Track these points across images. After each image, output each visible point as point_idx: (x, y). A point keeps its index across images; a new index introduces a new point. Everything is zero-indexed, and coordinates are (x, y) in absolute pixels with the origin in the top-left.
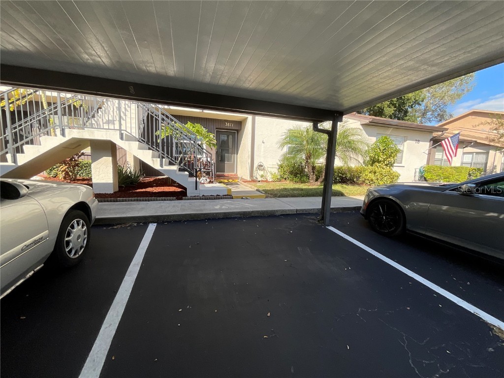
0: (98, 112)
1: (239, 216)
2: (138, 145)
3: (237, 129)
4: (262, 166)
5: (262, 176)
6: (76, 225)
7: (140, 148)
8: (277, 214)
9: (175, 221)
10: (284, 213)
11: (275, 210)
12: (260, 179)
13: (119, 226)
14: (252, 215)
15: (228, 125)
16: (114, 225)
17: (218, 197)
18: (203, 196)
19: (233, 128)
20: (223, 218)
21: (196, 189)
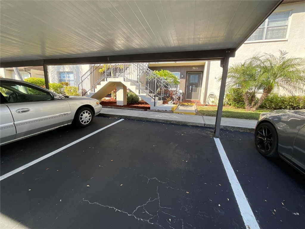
0: (127, 70)
1: (164, 122)
2: (130, 83)
3: (201, 70)
4: (213, 95)
5: (213, 102)
6: (85, 113)
7: (131, 85)
8: (189, 124)
9: (132, 120)
10: (194, 125)
11: (187, 122)
12: (211, 104)
13: (111, 118)
14: (172, 123)
15: (194, 68)
16: (109, 117)
17: (166, 111)
18: (158, 110)
19: (198, 70)
20: (155, 122)
21: (155, 106)
